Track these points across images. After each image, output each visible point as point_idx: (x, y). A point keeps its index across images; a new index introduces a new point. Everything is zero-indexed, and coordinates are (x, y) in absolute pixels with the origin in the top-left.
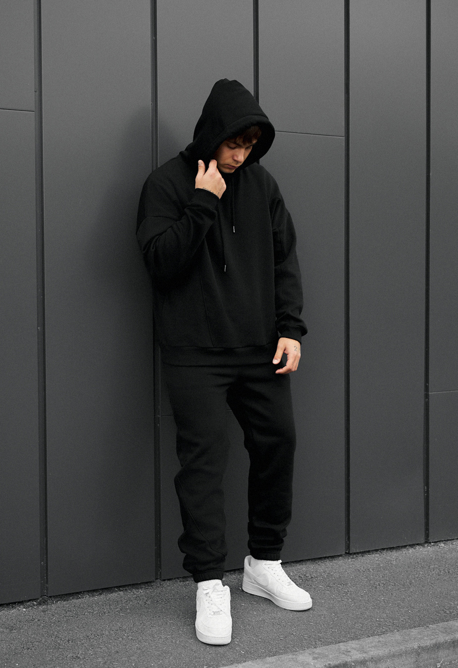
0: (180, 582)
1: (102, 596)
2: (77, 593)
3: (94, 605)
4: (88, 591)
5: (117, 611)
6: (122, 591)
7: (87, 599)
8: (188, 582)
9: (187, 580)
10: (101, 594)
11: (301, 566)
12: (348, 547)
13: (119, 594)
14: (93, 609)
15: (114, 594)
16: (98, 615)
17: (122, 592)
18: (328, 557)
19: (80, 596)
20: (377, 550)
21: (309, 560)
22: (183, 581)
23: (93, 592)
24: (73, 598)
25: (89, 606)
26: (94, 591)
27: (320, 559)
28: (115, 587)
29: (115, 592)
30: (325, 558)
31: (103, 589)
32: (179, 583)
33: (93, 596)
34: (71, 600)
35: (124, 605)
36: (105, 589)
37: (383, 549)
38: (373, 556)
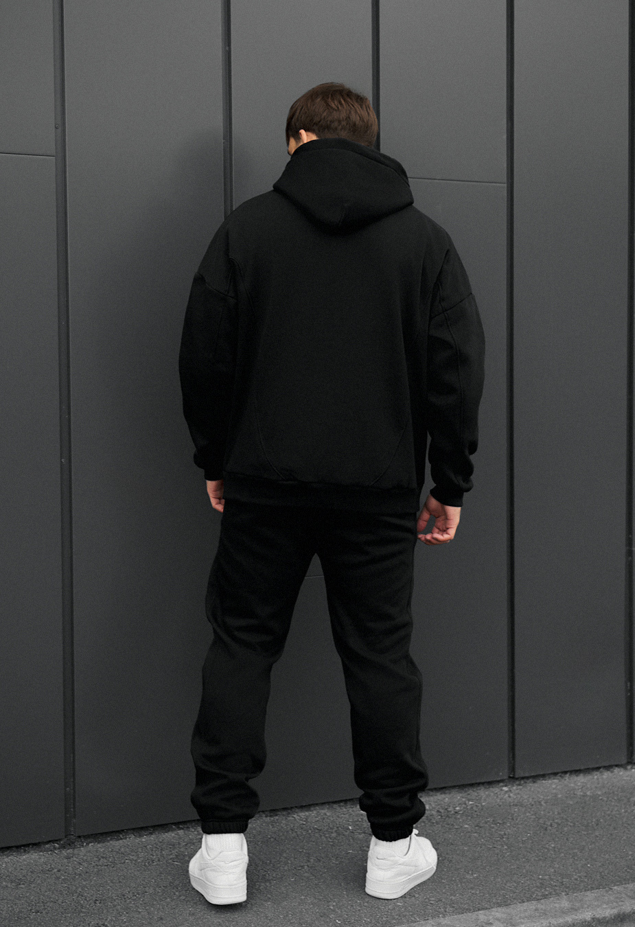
0: (266, 817)
1: (153, 837)
2: (118, 832)
3: (140, 850)
4: (133, 829)
5: (171, 859)
6: (182, 829)
7: (131, 840)
8: (277, 817)
9: (277, 815)
10: (151, 834)
11: (443, 796)
12: (513, 769)
13: (178, 834)
14: (138, 855)
15: (170, 833)
16: (143, 864)
17: (182, 831)
18: (483, 783)
19: (121, 836)
20: (555, 774)
21: (454, 787)
22: (271, 816)
23: (140, 830)
24: (111, 840)
25: (132, 852)
26: (142, 828)
27: (472, 785)
28: (172, 824)
29: (172, 831)
30: (479, 784)
31: (155, 826)
32: (264, 818)
33: (140, 836)
34: (108, 841)
35: (182, 850)
36: (158, 826)
37: (566, 772)
38: (550, 781)
